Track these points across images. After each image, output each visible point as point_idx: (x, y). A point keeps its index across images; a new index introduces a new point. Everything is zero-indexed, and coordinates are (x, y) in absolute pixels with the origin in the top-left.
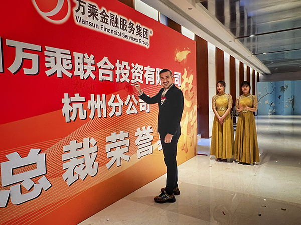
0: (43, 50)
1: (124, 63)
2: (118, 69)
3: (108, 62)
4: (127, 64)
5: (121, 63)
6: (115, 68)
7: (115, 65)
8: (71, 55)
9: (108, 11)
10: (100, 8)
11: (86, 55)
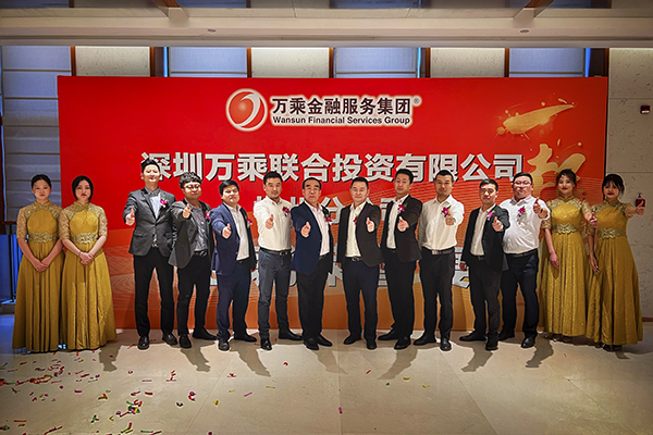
0: (237, 157)
2: (338, 165)
3: (319, 159)
4: (356, 156)
6: (332, 165)
7: (331, 161)
8: (267, 157)
9: (321, 97)
10: (308, 98)
11: (286, 155)
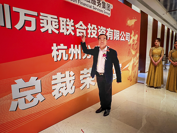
0: (39, 15)
1: (93, 26)
2: (89, 29)
4: (95, 26)
5: (91, 25)
8: (58, 19)
11: (68, 19)
